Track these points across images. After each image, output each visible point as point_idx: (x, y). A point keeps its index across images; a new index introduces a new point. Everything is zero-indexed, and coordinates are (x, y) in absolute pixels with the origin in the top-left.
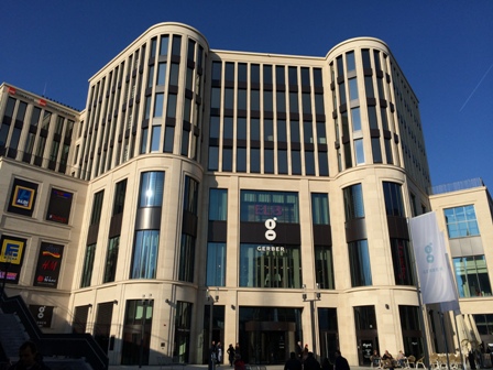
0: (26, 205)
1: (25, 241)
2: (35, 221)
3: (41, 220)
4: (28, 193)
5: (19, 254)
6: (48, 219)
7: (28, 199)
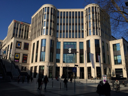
0: (19, 46)
1: (20, 54)
2: (22, 50)
3: (23, 49)
4: (20, 44)
5: (19, 56)
6: (24, 49)
7: (20, 45)
